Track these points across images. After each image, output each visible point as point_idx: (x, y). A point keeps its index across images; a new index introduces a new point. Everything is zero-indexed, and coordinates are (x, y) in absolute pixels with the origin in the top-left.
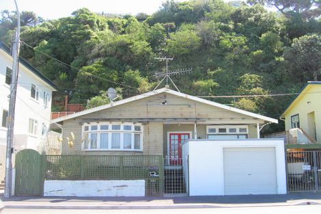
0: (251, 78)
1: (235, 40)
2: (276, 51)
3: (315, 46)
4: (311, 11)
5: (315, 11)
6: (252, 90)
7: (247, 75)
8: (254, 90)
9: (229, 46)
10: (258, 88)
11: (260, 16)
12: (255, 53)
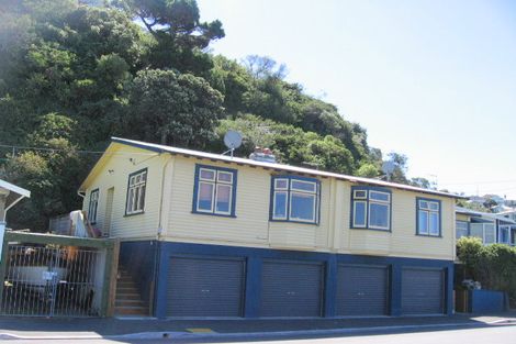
0: (57, 122)
1: (55, 54)
2: (120, 86)
3: (167, 88)
4: (193, 37)
5: (199, 38)
6: (51, 141)
7: (52, 116)
8: (55, 141)
9: (43, 63)
10: (62, 139)
11: (112, 27)
12: (80, 82)
